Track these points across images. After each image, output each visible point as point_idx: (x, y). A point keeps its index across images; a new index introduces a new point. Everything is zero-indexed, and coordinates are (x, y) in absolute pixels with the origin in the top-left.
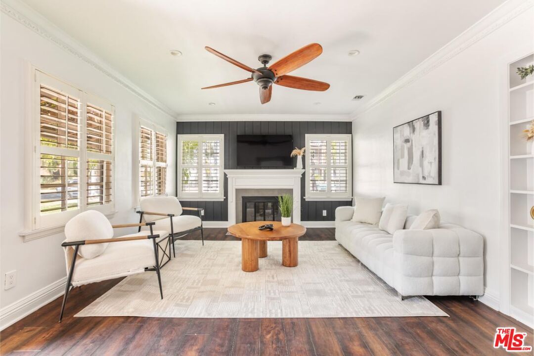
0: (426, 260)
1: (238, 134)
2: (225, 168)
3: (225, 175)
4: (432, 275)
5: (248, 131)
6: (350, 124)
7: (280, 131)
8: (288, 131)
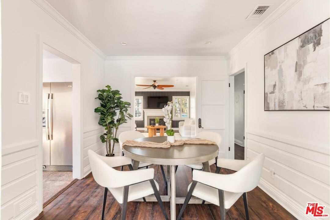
0: (189, 131)
1: (148, 96)
2: (143, 109)
3: (144, 111)
4: (191, 135)
5: (152, 95)
6: (189, 92)
7: (163, 95)
8: (166, 95)
